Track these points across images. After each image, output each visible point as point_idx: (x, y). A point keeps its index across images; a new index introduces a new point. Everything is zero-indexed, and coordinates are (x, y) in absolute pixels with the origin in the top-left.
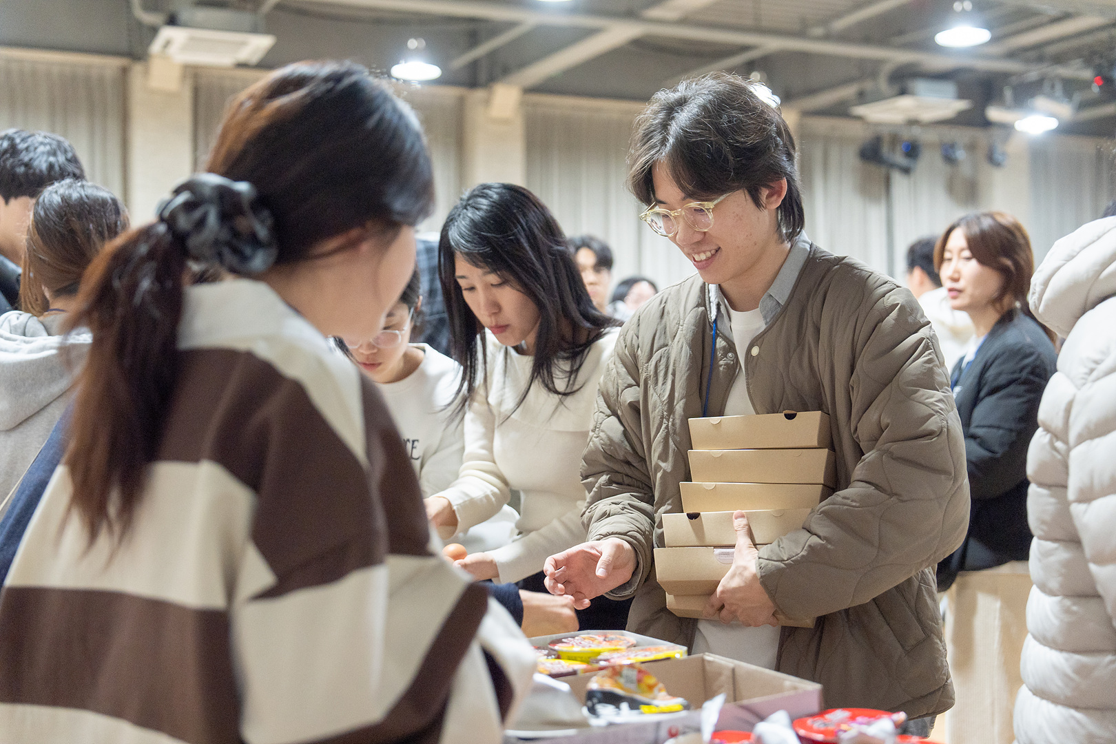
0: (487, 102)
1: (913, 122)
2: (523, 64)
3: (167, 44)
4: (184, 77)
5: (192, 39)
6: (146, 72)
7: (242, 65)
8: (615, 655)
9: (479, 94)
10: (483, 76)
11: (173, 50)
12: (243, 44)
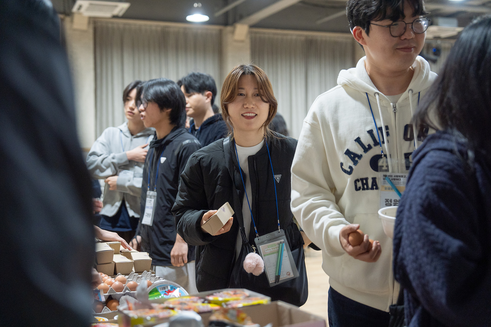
0: (233, 32)
1: (437, 38)
2: (249, 14)
3: (80, 7)
4: (89, 23)
5: (91, 4)
6: (72, 21)
7: (115, 17)
8: (235, 302)
9: (229, 28)
10: (230, 20)
11: (82, 10)
12: (116, 6)
